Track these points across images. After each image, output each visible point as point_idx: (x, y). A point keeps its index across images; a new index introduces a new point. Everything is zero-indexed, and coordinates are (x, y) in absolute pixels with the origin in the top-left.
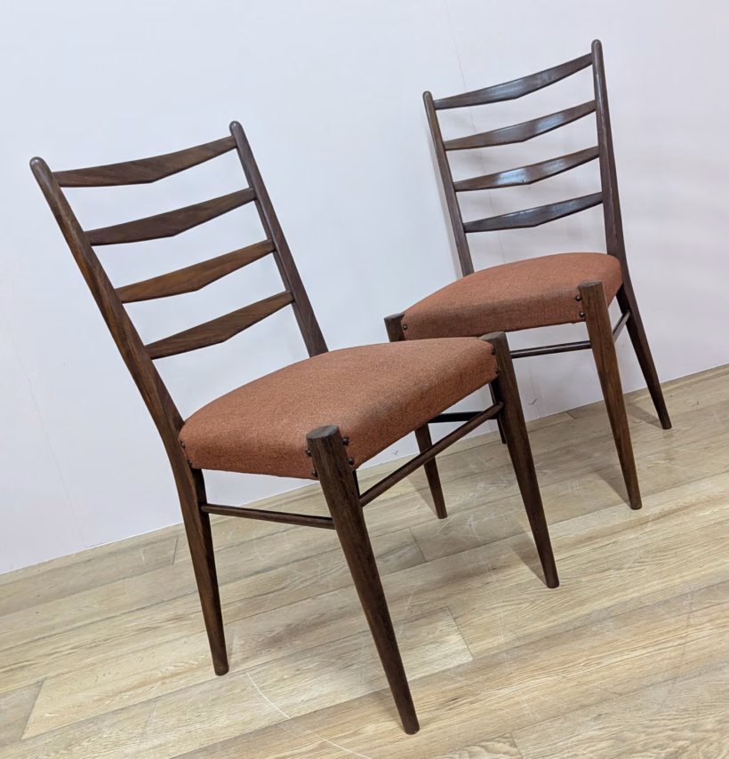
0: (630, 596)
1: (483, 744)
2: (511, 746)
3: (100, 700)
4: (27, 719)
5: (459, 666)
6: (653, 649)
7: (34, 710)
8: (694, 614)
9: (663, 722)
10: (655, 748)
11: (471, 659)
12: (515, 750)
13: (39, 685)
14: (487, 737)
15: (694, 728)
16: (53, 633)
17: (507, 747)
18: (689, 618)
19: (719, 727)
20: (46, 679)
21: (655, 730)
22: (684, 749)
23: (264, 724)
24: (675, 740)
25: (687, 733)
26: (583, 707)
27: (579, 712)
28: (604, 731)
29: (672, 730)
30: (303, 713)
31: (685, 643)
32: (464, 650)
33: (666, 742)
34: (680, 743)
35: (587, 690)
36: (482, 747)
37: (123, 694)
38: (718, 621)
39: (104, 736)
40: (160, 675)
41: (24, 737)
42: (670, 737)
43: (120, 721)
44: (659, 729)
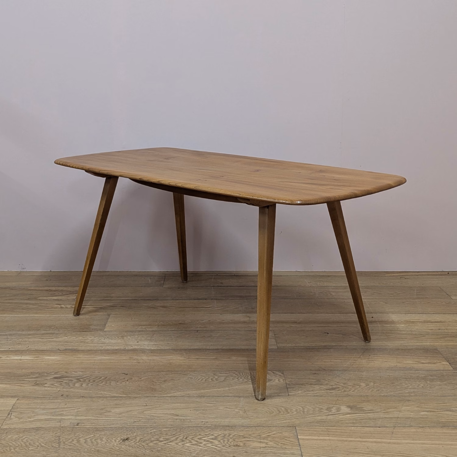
0: (343, 344)
1: (273, 371)
2: (282, 374)
3: (133, 326)
4: (105, 325)
5: (272, 349)
6: (343, 361)
7: (108, 323)
8: (364, 355)
9: (336, 380)
10: (330, 385)
11: (277, 348)
12: (283, 375)
13: (109, 315)
14: (274, 370)
15: (344, 384)
16: (112, 299)
17: (280, 374)
18: (361, 356)
19: (353, 385)
20: (111, 314)
21: (332, 381)
22: (338, 388)
23: (196, 348)
24: (336, 385)
25: (342, 384)
26: (311, 370)
27: (309, 371)
28: (315, 377)
29: (338, 382)
30: (211, 348)
31: (355, 362)
32: (275, 345)
33: (334, 385)
34: (338, 386)
35: (314, 366)
36: (272, 372)
37: (142, 326)
38: (371, 359)
39: (136, 337)
40: (157, 324)
41: (105, 330)
42: (336, 384)
43: (142, 334)
44: (333, 381)
